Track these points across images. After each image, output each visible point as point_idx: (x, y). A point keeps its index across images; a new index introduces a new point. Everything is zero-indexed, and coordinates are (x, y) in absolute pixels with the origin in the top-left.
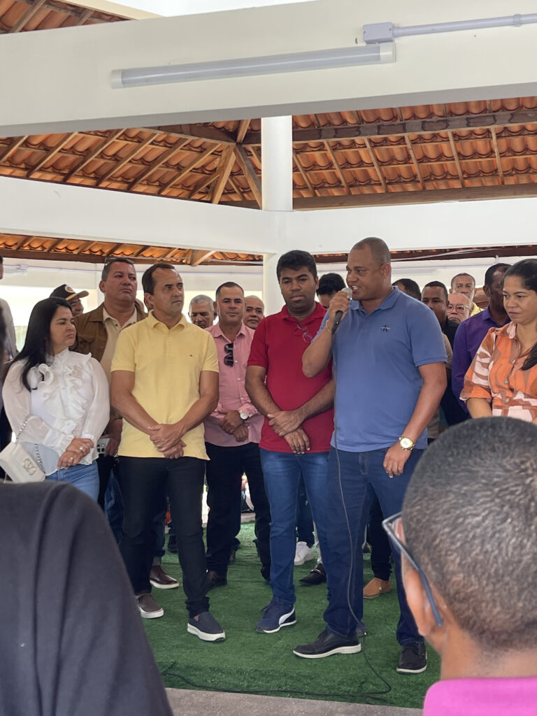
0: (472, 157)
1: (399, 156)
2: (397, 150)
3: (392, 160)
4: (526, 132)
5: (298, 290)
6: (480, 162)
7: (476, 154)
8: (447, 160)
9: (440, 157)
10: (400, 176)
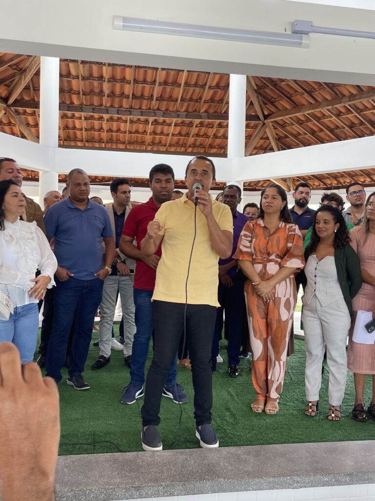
0: (134, 133)
1: (96, 127)
2: (96, 124)
3: (92, 128)
4: (165, 124)
5: (165, 188)
6: (137, 136)
7: (137, 132)
8: (121, 133)
9: (118, 130)
10: (93, 138)
